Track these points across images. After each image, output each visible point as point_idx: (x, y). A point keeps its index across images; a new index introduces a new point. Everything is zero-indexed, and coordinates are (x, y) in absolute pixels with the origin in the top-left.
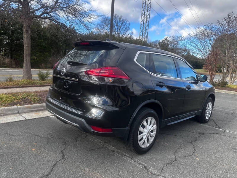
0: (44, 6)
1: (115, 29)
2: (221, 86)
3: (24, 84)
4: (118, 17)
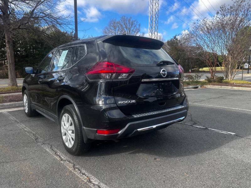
2: (217, 82)
4: (127, 18)
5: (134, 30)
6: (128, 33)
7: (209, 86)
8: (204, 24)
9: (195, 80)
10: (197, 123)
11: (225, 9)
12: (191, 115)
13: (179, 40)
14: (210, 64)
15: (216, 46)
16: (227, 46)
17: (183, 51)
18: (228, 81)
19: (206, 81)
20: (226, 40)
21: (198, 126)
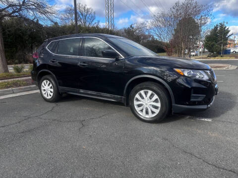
0: (11, 5)
1: (81, 19)
3: (4, 77)
4: (82, 6)
5: (90, 18)
6: (84, 20)
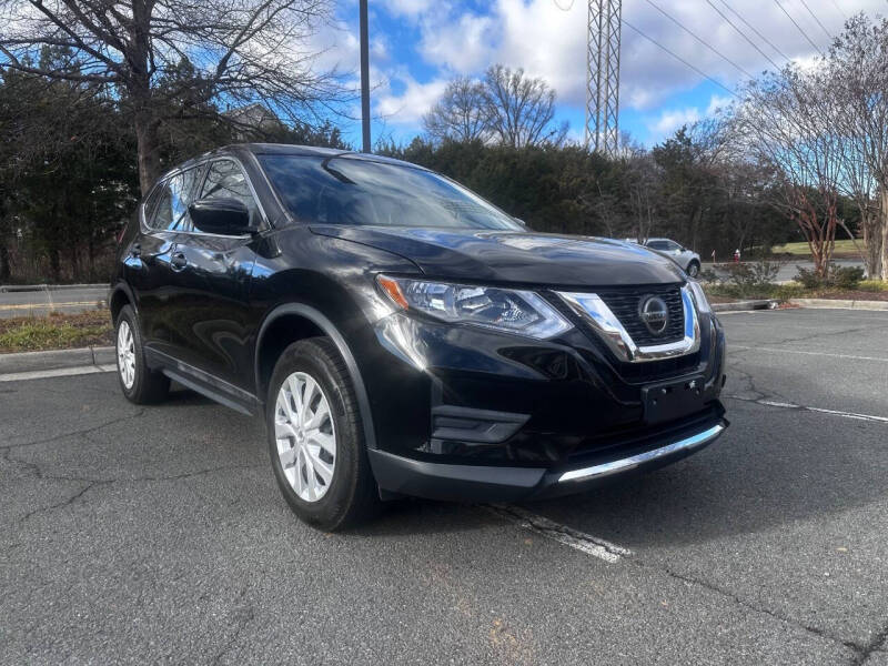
4: (507, 74)
5: (534, 114)
6: (513, 124)
7: (808, 301)
8: (788, 85)
9: (758, 282)
10: (769, 397)
11: (865, 29)
12: (751, 377)
13: (696, 146)
14: (810, 227)
15: (832, 160)
16: (875, 159)
17: (713, 180)
18: (877, 282)
19: (799, 284)
20: (869, 140)
21: (773, 403)
